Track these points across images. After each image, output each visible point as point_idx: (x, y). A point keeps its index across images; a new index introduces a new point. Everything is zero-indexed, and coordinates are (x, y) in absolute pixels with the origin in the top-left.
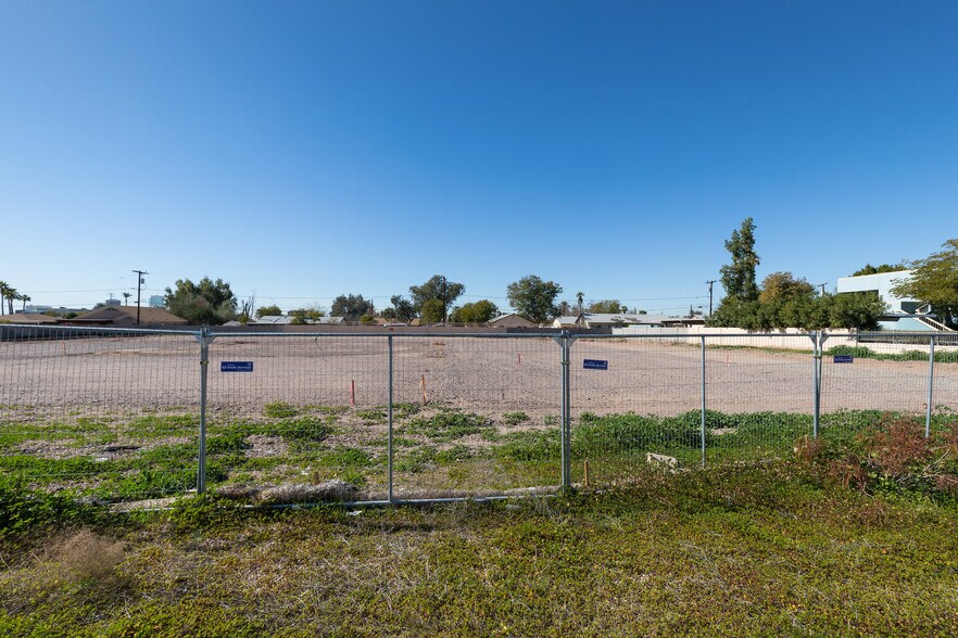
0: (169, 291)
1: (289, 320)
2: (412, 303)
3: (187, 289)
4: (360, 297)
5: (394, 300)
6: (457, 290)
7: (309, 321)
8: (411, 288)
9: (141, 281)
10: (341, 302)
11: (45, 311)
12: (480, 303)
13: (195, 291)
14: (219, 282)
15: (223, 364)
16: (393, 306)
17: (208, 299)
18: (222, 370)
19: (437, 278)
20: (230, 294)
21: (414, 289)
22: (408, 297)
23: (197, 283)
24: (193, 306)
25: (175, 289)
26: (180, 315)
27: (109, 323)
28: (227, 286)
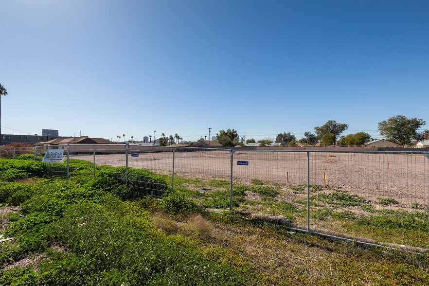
0: (218, 134)
1: (258, 145)
2: (316, 135)
3: (223, 134)
4: (289, 134)
5: (306, 134)
6: (343, 127)
7: (266, 145)
8: (315, 128)
9: (210, 131)
10: (280, 136)
11: (186, 143)
12: (358, 134)
13: (226, 134)
14: (233, 130)
15: (238, 162)
16: (305, 137)
17: (230, 137)
18: (238, 164)
19: (330, 122)
20: (237, 135)
21: (317, 129)
22: (314, 133)
23: (226, 131)
24: (225, 140)
25: (219, 134)
26: (221, 143)
27: (200, 147)
28: (236, 132)
